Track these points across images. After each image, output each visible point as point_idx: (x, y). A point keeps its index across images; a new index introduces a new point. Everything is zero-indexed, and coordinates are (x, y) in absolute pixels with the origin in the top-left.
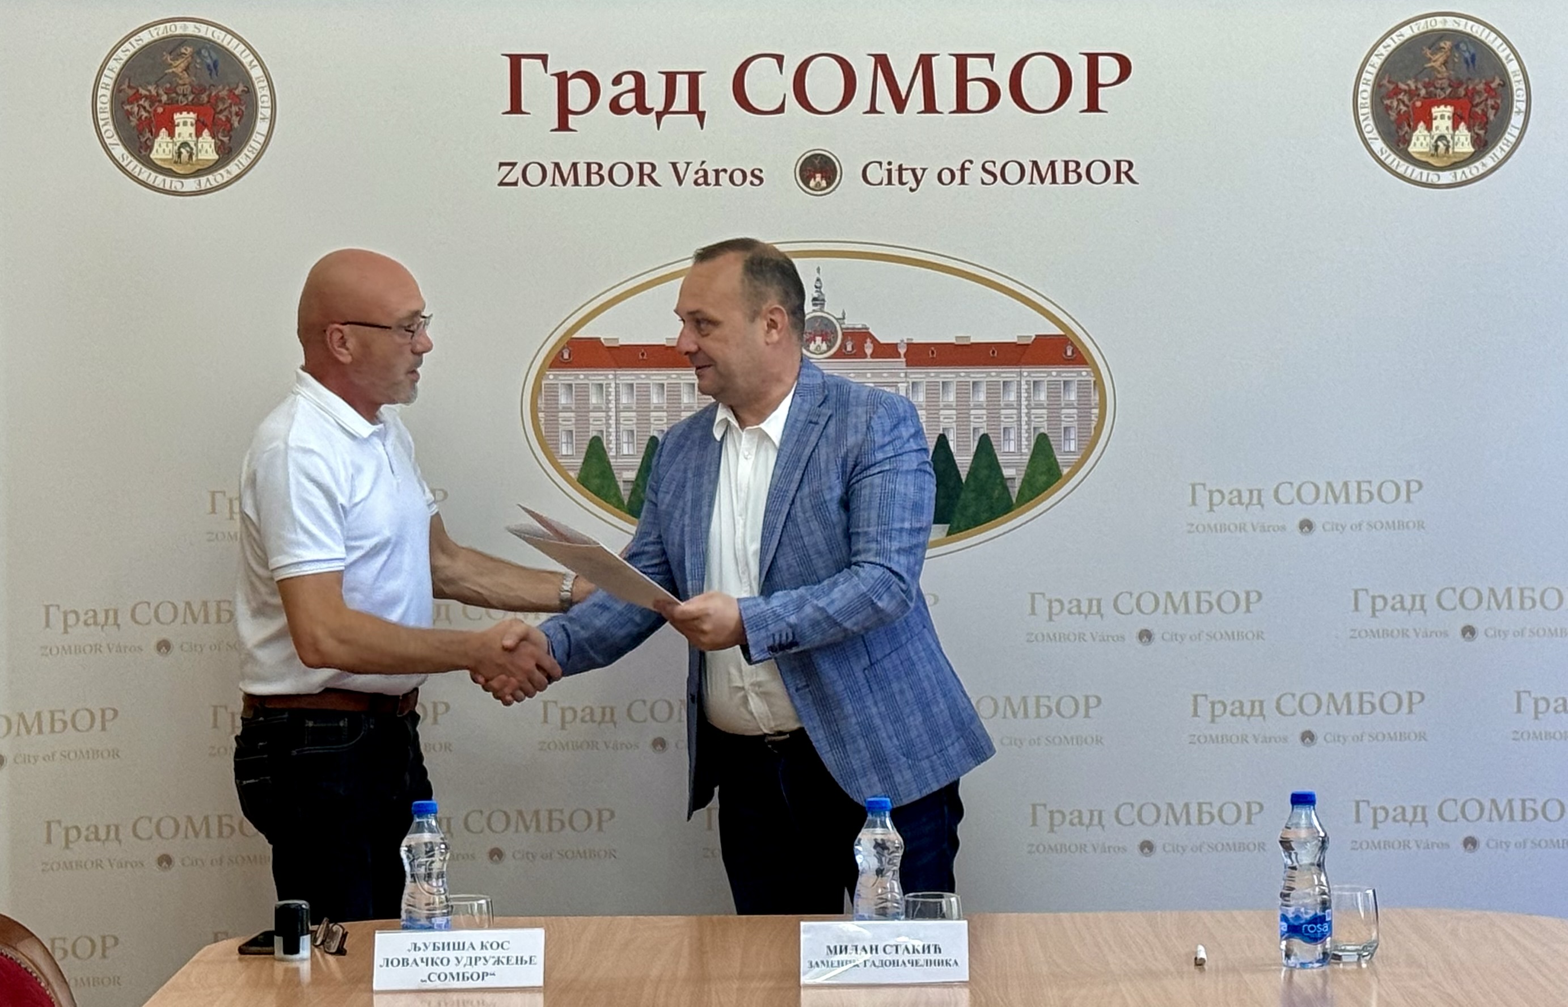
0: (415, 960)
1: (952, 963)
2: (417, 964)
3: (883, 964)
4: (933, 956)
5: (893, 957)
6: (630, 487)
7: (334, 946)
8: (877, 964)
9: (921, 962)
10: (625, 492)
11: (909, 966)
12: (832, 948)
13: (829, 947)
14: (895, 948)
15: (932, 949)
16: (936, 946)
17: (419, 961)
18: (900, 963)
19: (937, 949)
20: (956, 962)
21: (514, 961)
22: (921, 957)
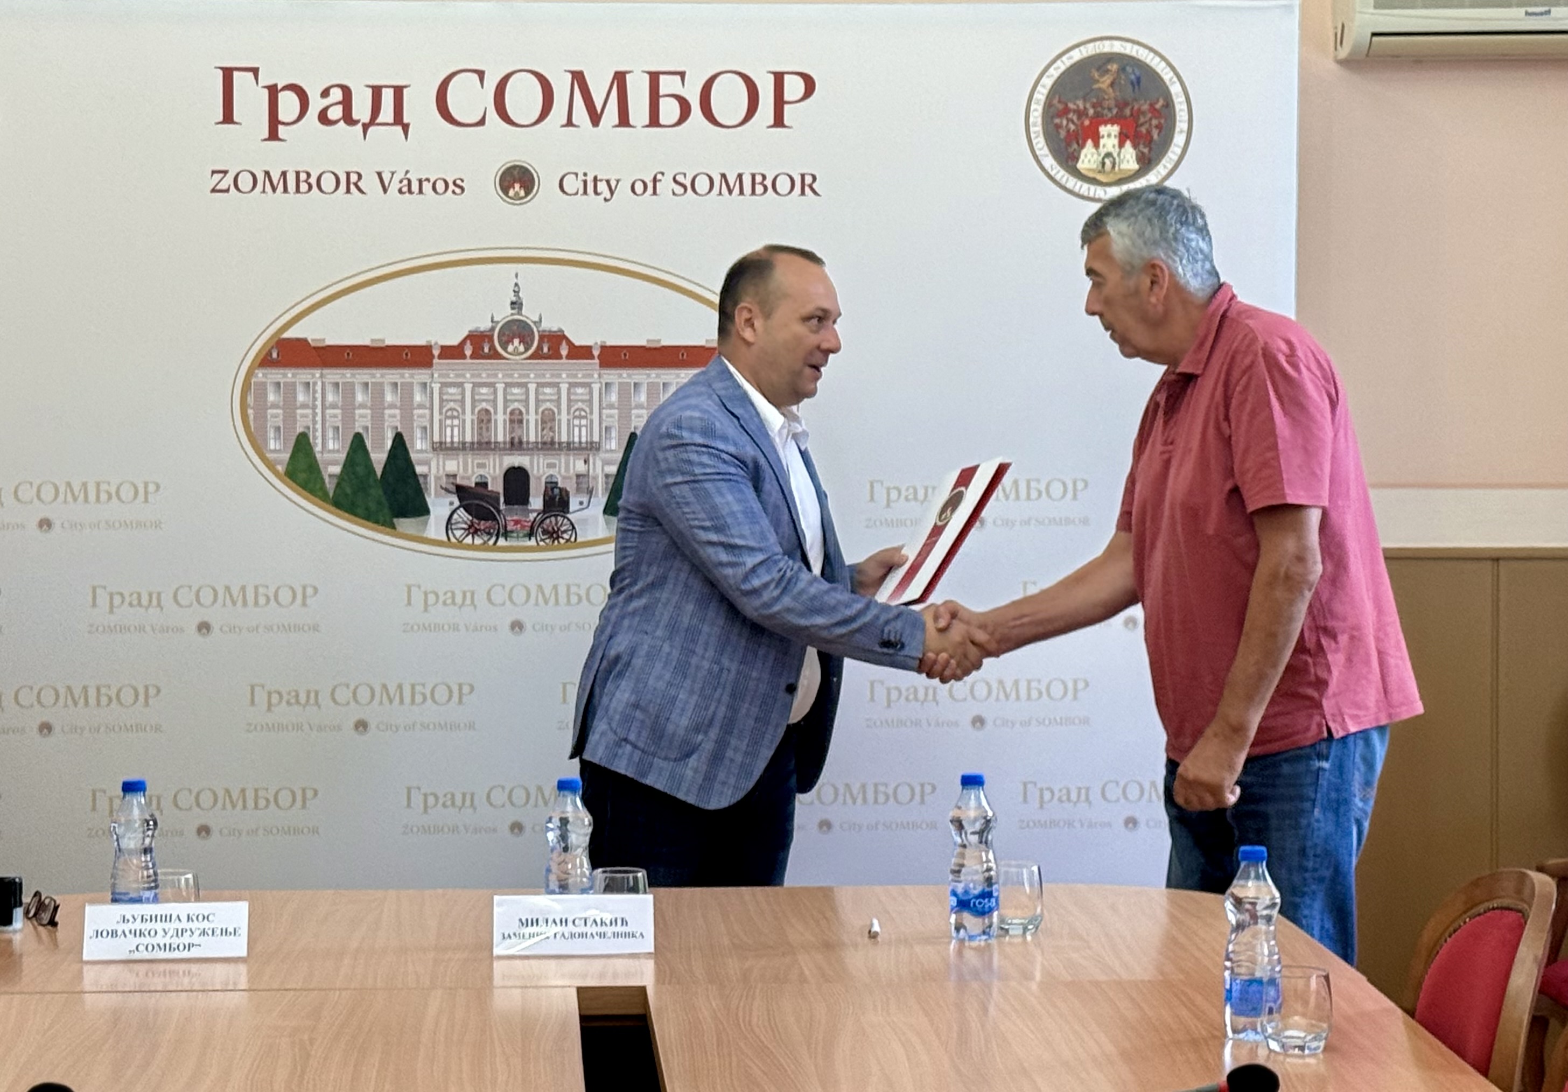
0: (124, 932)
1: (638, 935)
2: (125, 936)
3: (572, 935)
4: (619, 929)
5: (581, 929)
6: (335, 481)
7: (46, 917)
8: (567, 935)
9: (609, 934)
10: (330, 486)
11: (597, 938)
12: (524, 921)
13: (520, 920)
14: (583, 921)
15: (619, 922)
16: (622, 920)
17: (127, 933)
18: (589, 935)
19: (624, 922)
20: (642, 935)
21: (219, 932)
22: (609, 930)
